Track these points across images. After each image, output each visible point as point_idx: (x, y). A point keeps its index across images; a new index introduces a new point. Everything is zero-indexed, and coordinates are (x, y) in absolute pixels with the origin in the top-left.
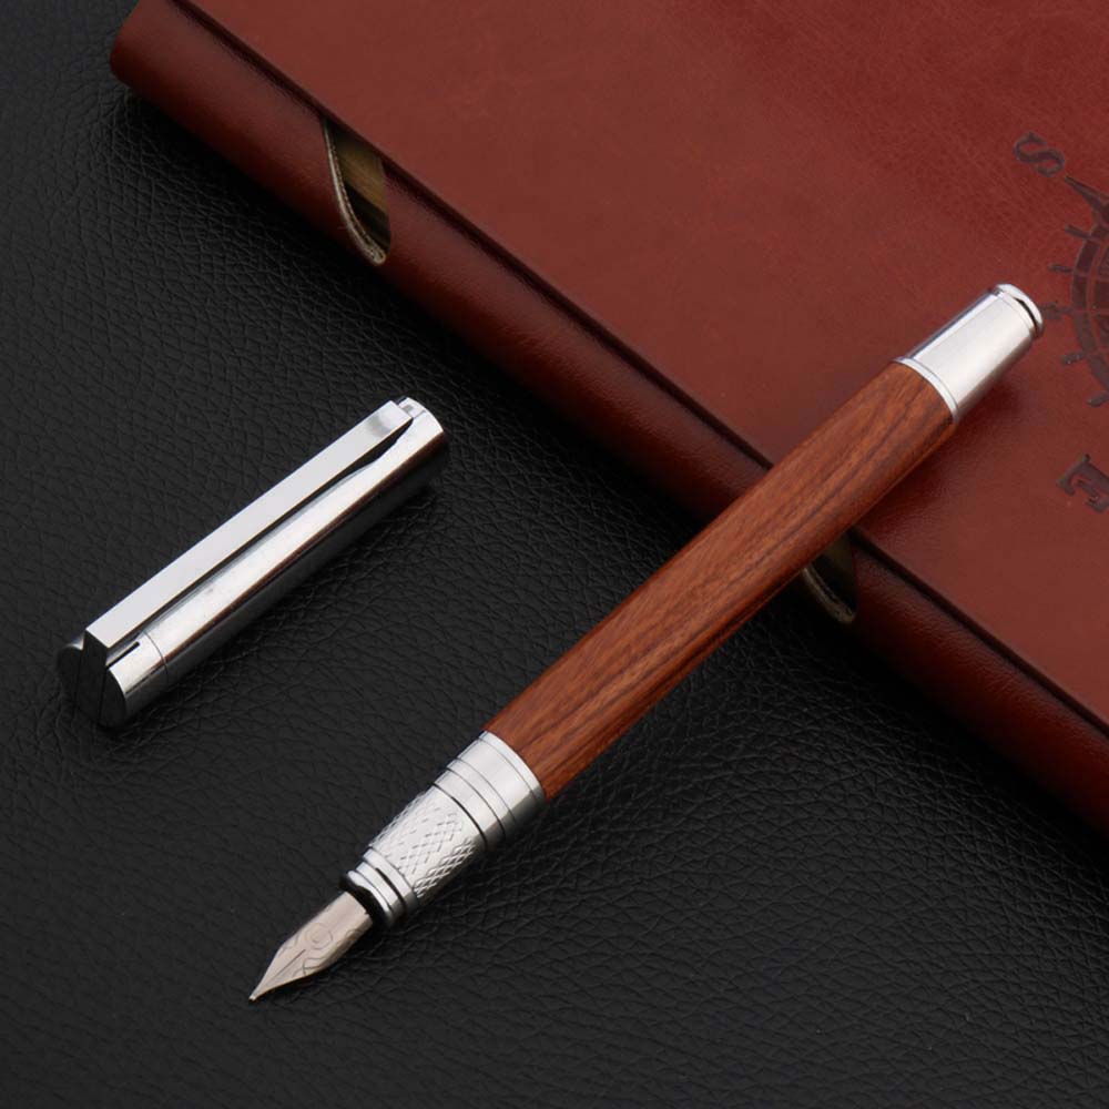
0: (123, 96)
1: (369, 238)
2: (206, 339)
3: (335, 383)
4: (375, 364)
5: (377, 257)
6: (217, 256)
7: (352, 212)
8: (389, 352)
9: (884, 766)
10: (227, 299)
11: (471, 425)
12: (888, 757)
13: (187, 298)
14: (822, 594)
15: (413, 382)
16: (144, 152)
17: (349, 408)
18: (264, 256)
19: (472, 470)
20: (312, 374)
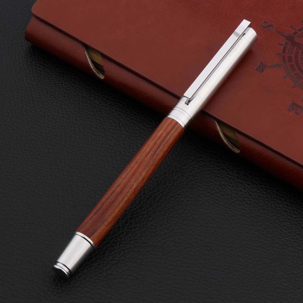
0: (29, 45)
1: (99, 72)
2: (61, 105)
3: (96, 111)
4: (105, 105)
5: (102, 77)
6: (60, 83)
7: (94, 66)
8: (109, 101)
9: (253, 188)
10: (65, 94)
11: (133, 116)
12: (254, 186)
13: (54, 95)
14: (231, 146)
15: (116, 108)
16: (37, 59)
17: (101, 117)
18: (72, 81)
19: (135, 128)
20: (90, 110)
